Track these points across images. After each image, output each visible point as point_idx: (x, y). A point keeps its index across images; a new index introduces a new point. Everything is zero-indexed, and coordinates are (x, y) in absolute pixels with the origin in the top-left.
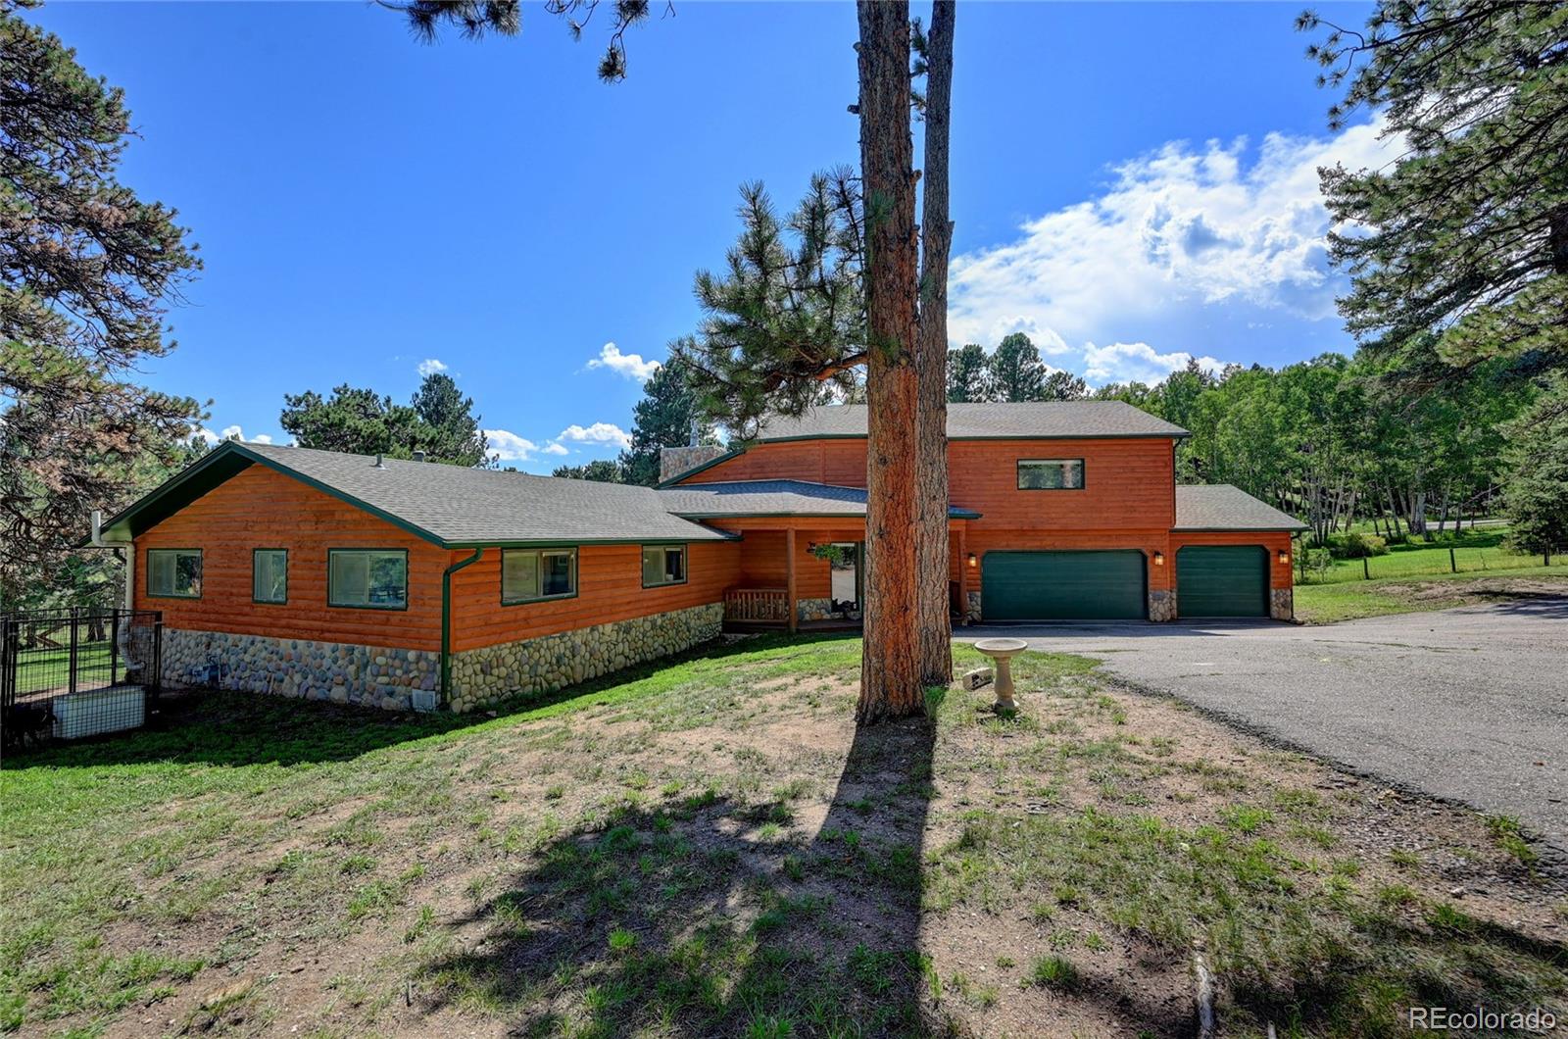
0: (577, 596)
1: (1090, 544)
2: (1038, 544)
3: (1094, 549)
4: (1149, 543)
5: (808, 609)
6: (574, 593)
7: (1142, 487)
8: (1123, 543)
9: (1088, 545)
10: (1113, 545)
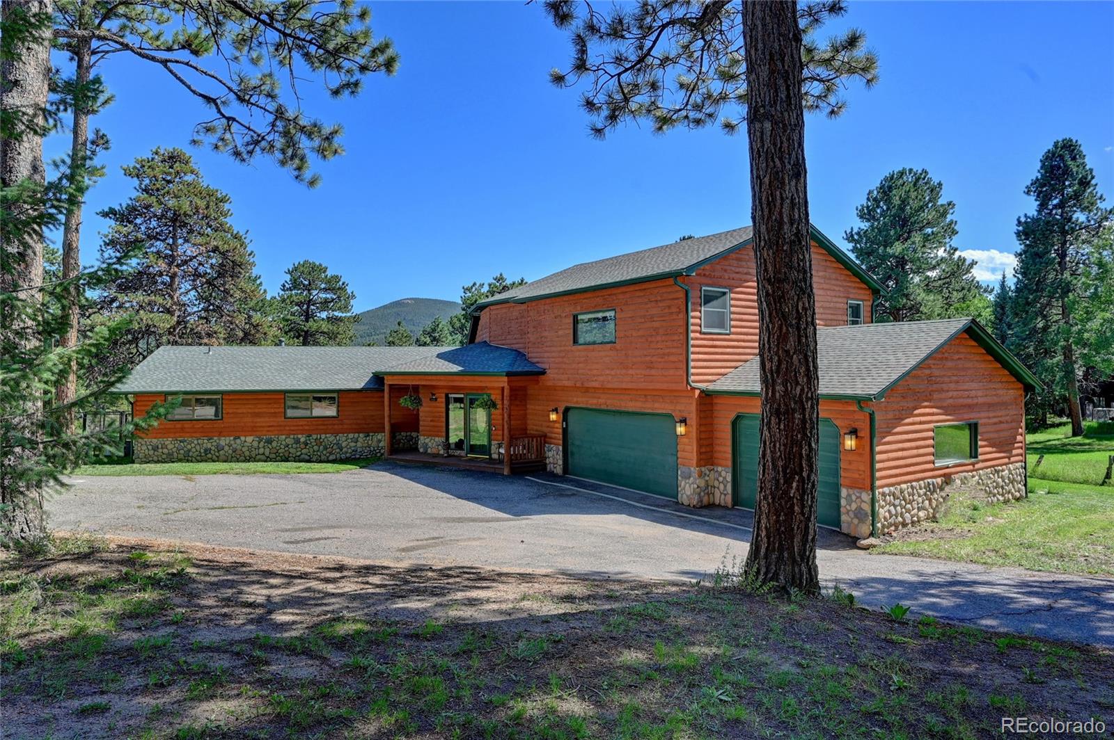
0: (222, 419)
1: (631, 404)
2: (595, 401)
3: (638, 410)
4: (678, 408)
5: (430, 444)
6: (220, 418)
7: (659, 338)
8: (656, 405)
9: (631, 406)
10: (648, 407)
